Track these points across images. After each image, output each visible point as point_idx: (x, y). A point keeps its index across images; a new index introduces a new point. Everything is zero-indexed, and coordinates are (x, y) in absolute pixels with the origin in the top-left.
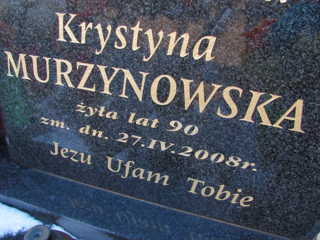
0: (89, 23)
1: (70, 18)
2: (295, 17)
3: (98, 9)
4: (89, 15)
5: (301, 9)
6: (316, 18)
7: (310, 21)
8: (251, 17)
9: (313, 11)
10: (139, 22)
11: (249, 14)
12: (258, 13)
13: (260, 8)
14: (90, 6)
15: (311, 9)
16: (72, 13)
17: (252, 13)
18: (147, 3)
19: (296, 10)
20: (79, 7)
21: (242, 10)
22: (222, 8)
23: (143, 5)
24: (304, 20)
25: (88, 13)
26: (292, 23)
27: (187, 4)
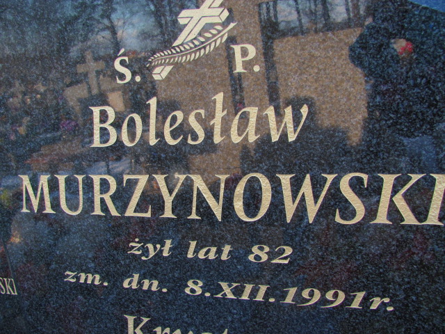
0: (166, 327)
1: (142, 322)
2: (406, 324)
3: (177, 314)
4: (165, 319)
5: (411, 316)
6: (429, 325)
7: (423, 328)
8: (356, 325)
9: (424, 319)
10: (227, 330)
11: (354, 322)
12: (364, 321)
13: (365, 316)
14: (167, 311)
15: (422, 316)
16: (145, 317)
17: (357, 321)
18: (235, 311)
19: (405, 317)
20: (153, 311)
21: (345, 318)
22: (322, 316)
23: (230, 312)
24: (417, 327)
25: (164, 318)
26: (403, 330)
27: (282, 313)
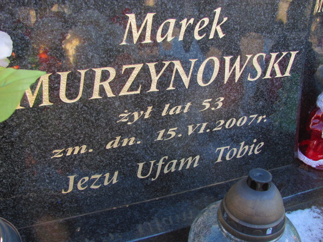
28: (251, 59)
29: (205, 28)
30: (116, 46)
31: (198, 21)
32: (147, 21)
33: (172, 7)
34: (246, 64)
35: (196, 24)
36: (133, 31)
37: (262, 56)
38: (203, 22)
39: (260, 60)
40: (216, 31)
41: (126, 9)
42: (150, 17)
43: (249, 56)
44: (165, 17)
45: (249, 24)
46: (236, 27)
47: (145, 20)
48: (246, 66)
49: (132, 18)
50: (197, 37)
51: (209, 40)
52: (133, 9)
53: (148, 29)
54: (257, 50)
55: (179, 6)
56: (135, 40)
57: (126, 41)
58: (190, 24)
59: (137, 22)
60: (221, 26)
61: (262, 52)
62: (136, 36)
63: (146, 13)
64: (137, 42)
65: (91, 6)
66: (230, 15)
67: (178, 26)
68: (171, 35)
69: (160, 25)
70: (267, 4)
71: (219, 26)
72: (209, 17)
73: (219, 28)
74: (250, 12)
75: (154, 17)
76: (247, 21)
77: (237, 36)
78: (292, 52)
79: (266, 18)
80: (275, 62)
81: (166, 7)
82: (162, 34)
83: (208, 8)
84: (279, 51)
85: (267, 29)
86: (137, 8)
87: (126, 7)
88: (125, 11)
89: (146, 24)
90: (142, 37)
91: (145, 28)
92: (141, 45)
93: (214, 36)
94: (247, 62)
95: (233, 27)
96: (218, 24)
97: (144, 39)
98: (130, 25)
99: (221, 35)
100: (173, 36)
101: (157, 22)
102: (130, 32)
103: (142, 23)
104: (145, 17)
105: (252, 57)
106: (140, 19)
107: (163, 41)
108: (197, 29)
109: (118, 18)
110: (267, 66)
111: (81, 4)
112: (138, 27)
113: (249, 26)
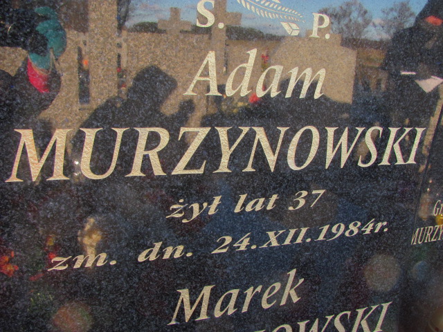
28: (333, 320)
29: (276, 294)
30: (162, 327)
31: (267, 288)
32: (203, 296)
33: (235, 276)
34: (325, 327)
35: (264, 292)
36: (185, 308)
37: (346, 315)
38: (274, 288)
39: (343, 319)
40: (289, 295)
41: (178, 285)
42: (207, 291)
43: (329, 318)
44: (226, 288)
45: (330, 282)
46: (314, 287)
47: (201, 294)
48: (326, 328)
49: (185, 294)
50: (265, 305)
51: (280, 307)
52: (186, 283)
53: (204, 304)
54: (340, 309)
55: (245, 274)
56: (187, 317)
57: (176, 320)
58: (257, 292)
59: (190, 297)
60: (295, 289)
61: (346, 310)
62: (188, 313)
63: (202, 287)
64: (190, 320)
65: (135, 285)
66: (308, 275)
67: (241, 297)
68: (233, 307)
69: (220, 297)
70: (352, 256)
71: (293, 289)
72: (281, 281)
73: (293, 293)
74: (332, 268)
75: (212, 289)
76: (328, 278)
77: (315, 298)
78: (383, 304)
79: (352, 272)
80: (362, 318)
81: (228, 277)
82: (221, 308)
83: (280, 271)
84: (368, 306)
85: (352, 283)
86: (192, 282)
87: (178, 282)
88: (176, 287)
89: (202, 298)
90: (197, 313)
91: (200, 303)
92: (194, 322)
93: (287, 301)
94: (326, 324)
95: (311, 288)
96: (292, 287)
97: (199, 316)
98: (182, 302)
99: (295, 299)
100: (235, 308)
101: (216, 295)
102: (182, 309)
103: (197, 298)
104: (201, 291)
105: (334, 318)
106: (194, 293)
107: (222, 315)
108: (265, 296)
109: (168, 295)
110: (353, 324)
111: (122, 284)
112: (192, 303)
113: (330, 284)
